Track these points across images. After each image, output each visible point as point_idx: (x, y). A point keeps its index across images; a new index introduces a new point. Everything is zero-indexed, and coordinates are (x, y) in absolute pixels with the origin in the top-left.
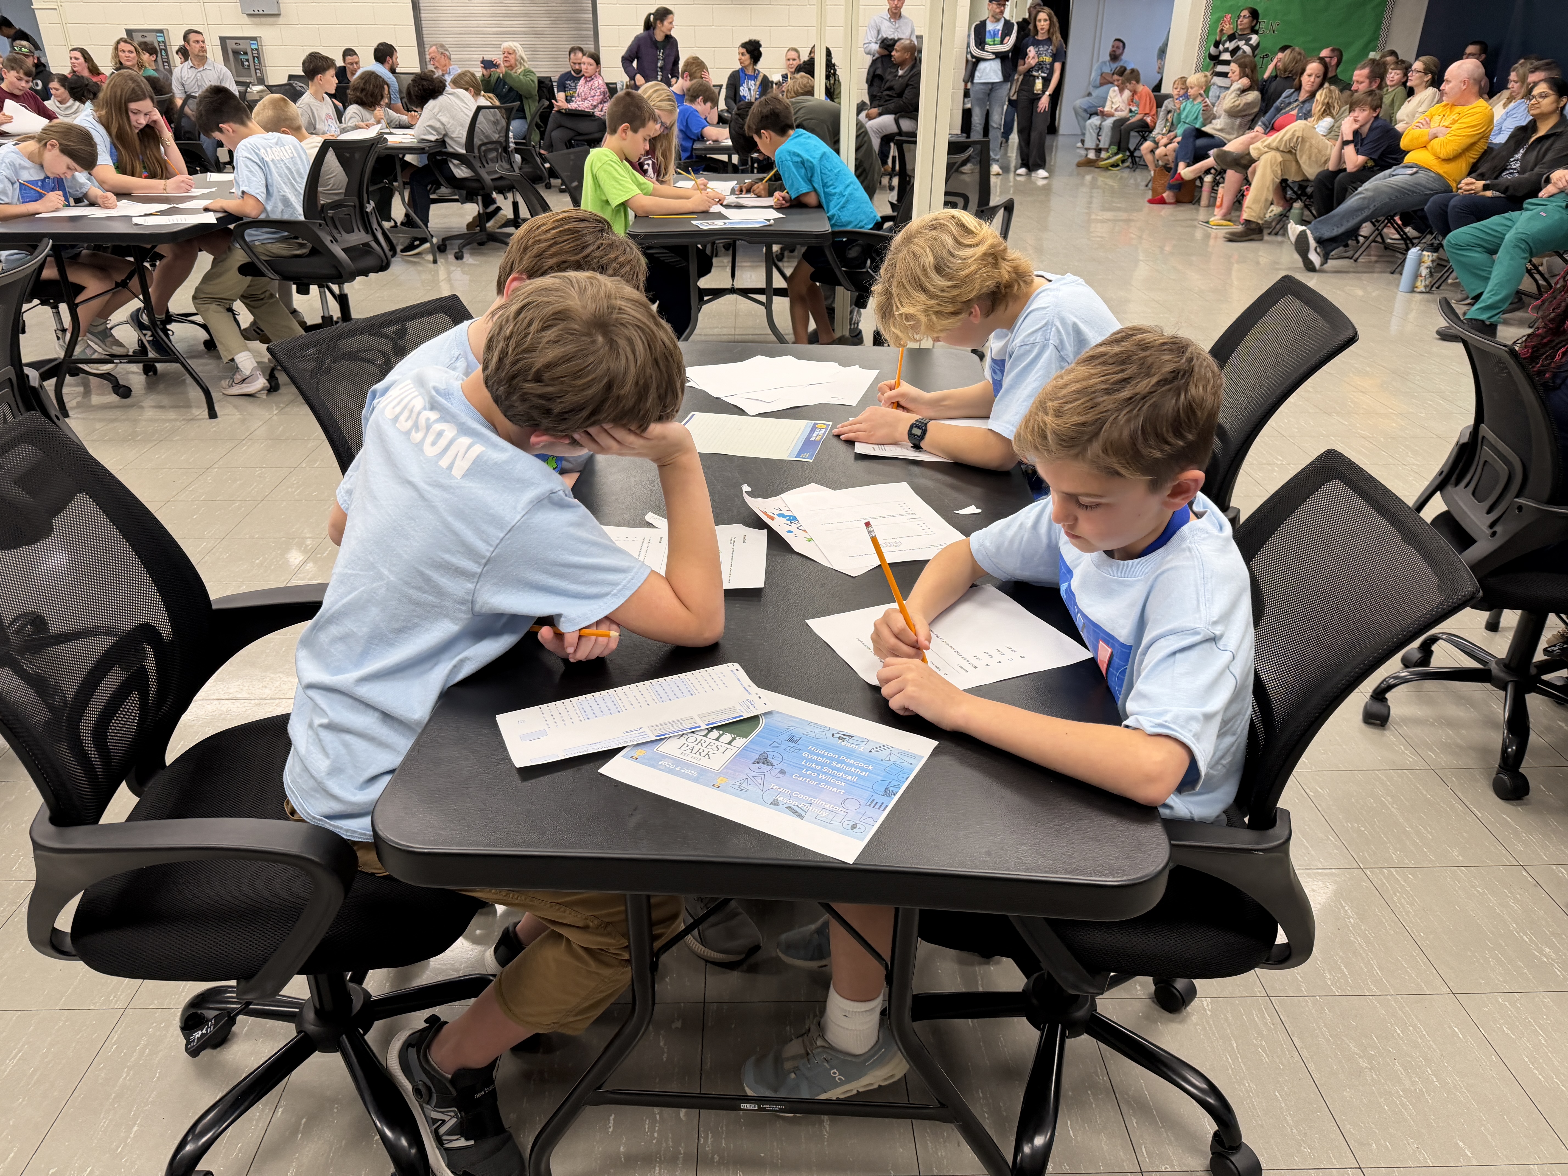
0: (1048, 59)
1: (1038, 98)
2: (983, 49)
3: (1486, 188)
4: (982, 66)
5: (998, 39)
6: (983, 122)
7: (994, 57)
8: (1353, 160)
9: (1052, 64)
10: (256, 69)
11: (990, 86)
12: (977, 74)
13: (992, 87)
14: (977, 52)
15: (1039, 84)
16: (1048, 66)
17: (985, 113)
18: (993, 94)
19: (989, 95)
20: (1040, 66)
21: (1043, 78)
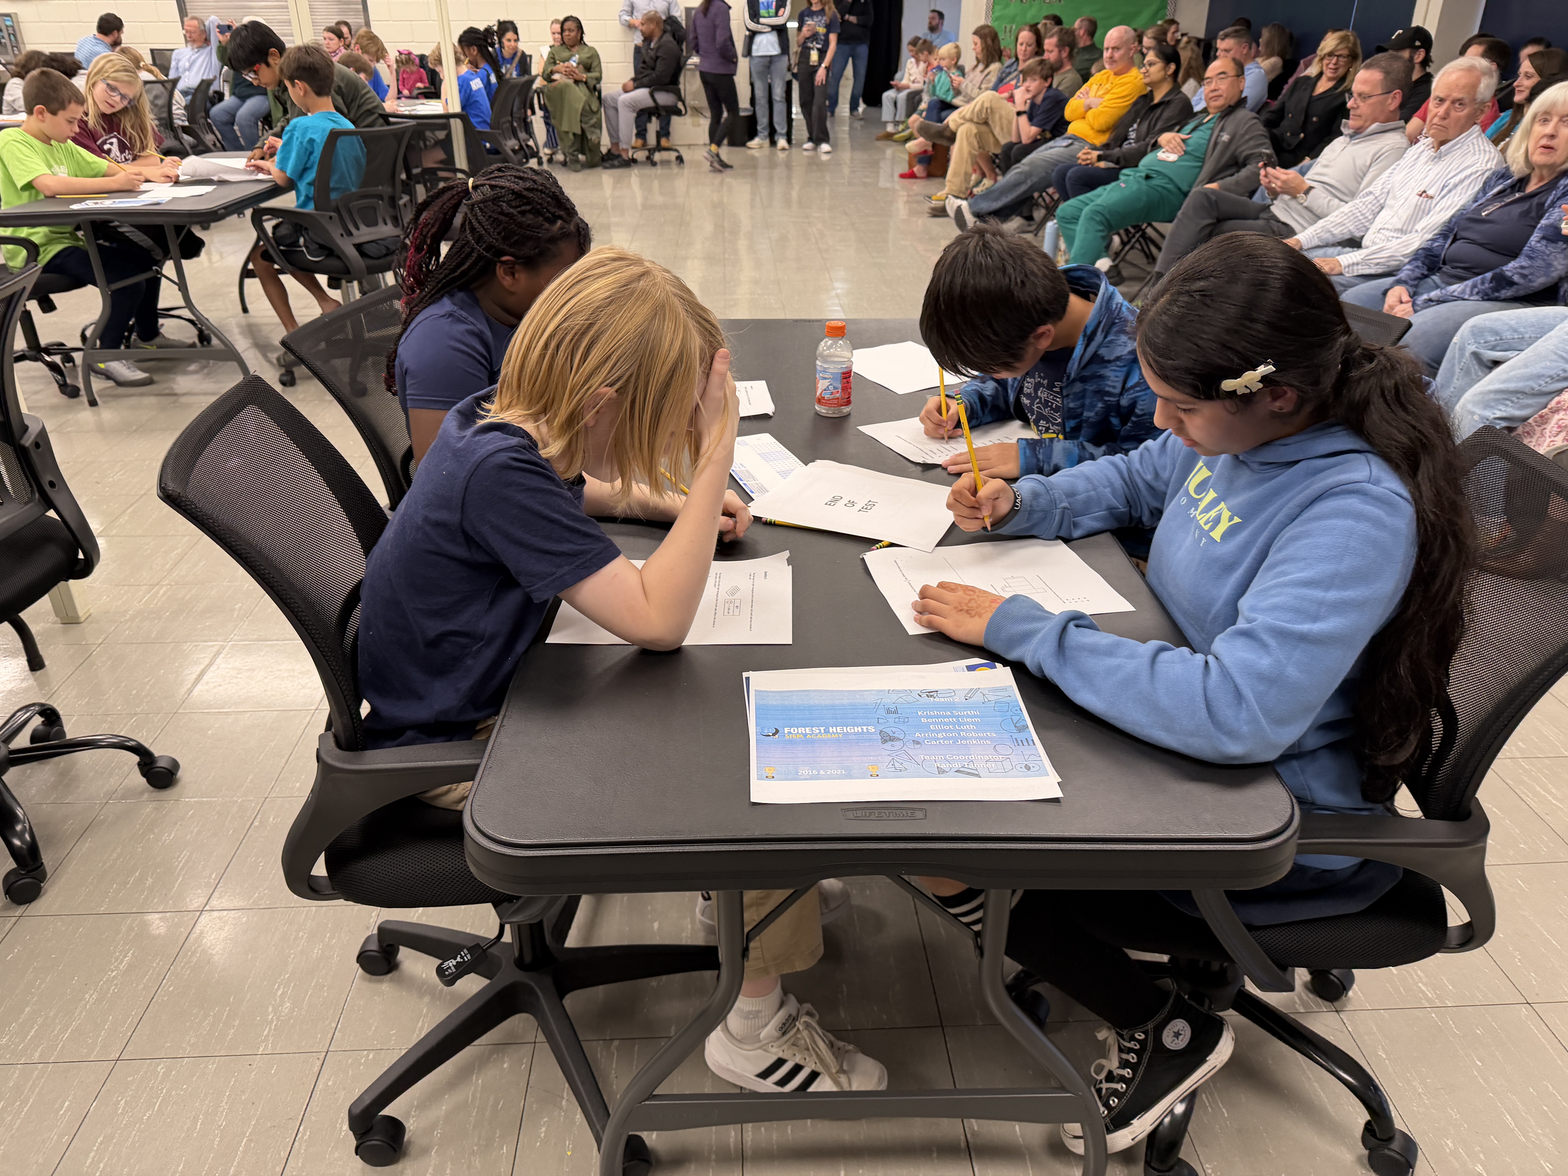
0: (822, 30)
1: (814, 70)
2: (758, 23)
3: (1100, 158)
4: (758, 39)
5: (772, 11)
6: (767, 95)
7: (769, 29)
8: (1028, 131)
9: (827, 35)
10: (13, 47)
11: (769, 59)
12: (754, 47)
13: (771, 59)
14: (753, 26)
15: (814, 56)
16: (823, 38)
17: (767, 87)
18: (773, 68)
19: (769, 67)
20: (814, 37)
21: (818, 49)
